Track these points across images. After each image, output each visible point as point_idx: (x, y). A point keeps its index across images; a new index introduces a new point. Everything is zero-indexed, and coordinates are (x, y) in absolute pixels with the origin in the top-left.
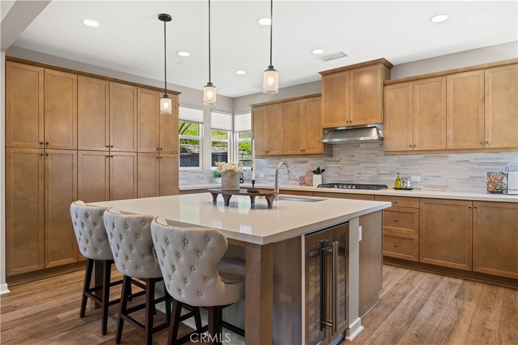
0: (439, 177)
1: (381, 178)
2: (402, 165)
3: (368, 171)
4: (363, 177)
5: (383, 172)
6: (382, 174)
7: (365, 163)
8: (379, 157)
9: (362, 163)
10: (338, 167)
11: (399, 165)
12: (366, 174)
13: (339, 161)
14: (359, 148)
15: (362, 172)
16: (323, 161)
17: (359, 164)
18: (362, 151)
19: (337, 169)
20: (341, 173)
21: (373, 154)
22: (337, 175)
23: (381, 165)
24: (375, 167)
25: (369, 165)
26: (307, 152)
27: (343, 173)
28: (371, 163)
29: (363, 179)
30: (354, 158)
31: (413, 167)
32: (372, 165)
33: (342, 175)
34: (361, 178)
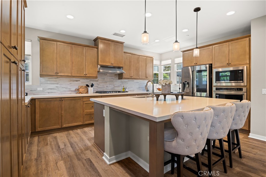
0: (132, 87)
1: (116, 88)
2: (122, 83)
3: (110, 86)
4: (108, 88)
5: (116, 86)
6: (115, 87)
7: (109, 82)
8: (114, 80)
9: (108, 82)
10: (97, 84)
11: (121, 83)
12: (109, 87)
13: (98, 81)
14: (107, 76)
15: (108, 86)
16: (89, 81)
17: (107, 83)
18: (108, 77)
19: (97, 85)
20: (98, 87)
21: (112, 78)
22: (96, 87)
23: (115, 83)
24: (113, 84)
25: (111, 83)
26: (88, 75)
27: (100, 87)
28: (111, 82)
29: (108, 89)
30: (105, 80)
31: (125, 84)
32: (112, 83)
33: (99, 87)
34: (107, 89)
